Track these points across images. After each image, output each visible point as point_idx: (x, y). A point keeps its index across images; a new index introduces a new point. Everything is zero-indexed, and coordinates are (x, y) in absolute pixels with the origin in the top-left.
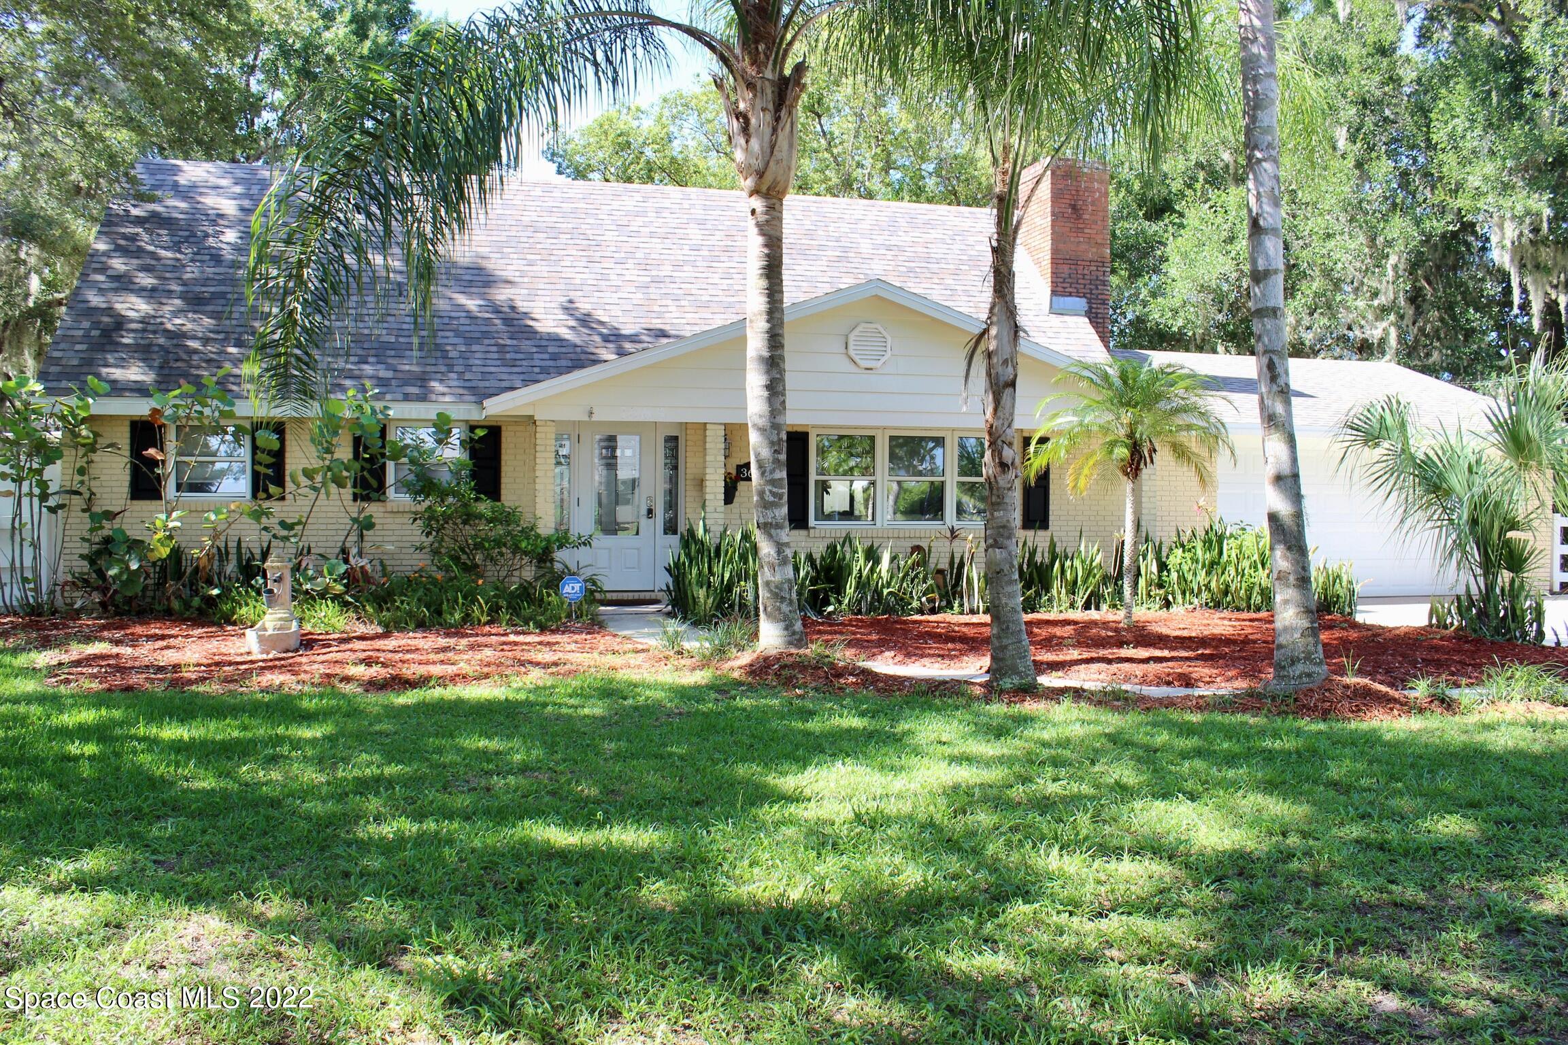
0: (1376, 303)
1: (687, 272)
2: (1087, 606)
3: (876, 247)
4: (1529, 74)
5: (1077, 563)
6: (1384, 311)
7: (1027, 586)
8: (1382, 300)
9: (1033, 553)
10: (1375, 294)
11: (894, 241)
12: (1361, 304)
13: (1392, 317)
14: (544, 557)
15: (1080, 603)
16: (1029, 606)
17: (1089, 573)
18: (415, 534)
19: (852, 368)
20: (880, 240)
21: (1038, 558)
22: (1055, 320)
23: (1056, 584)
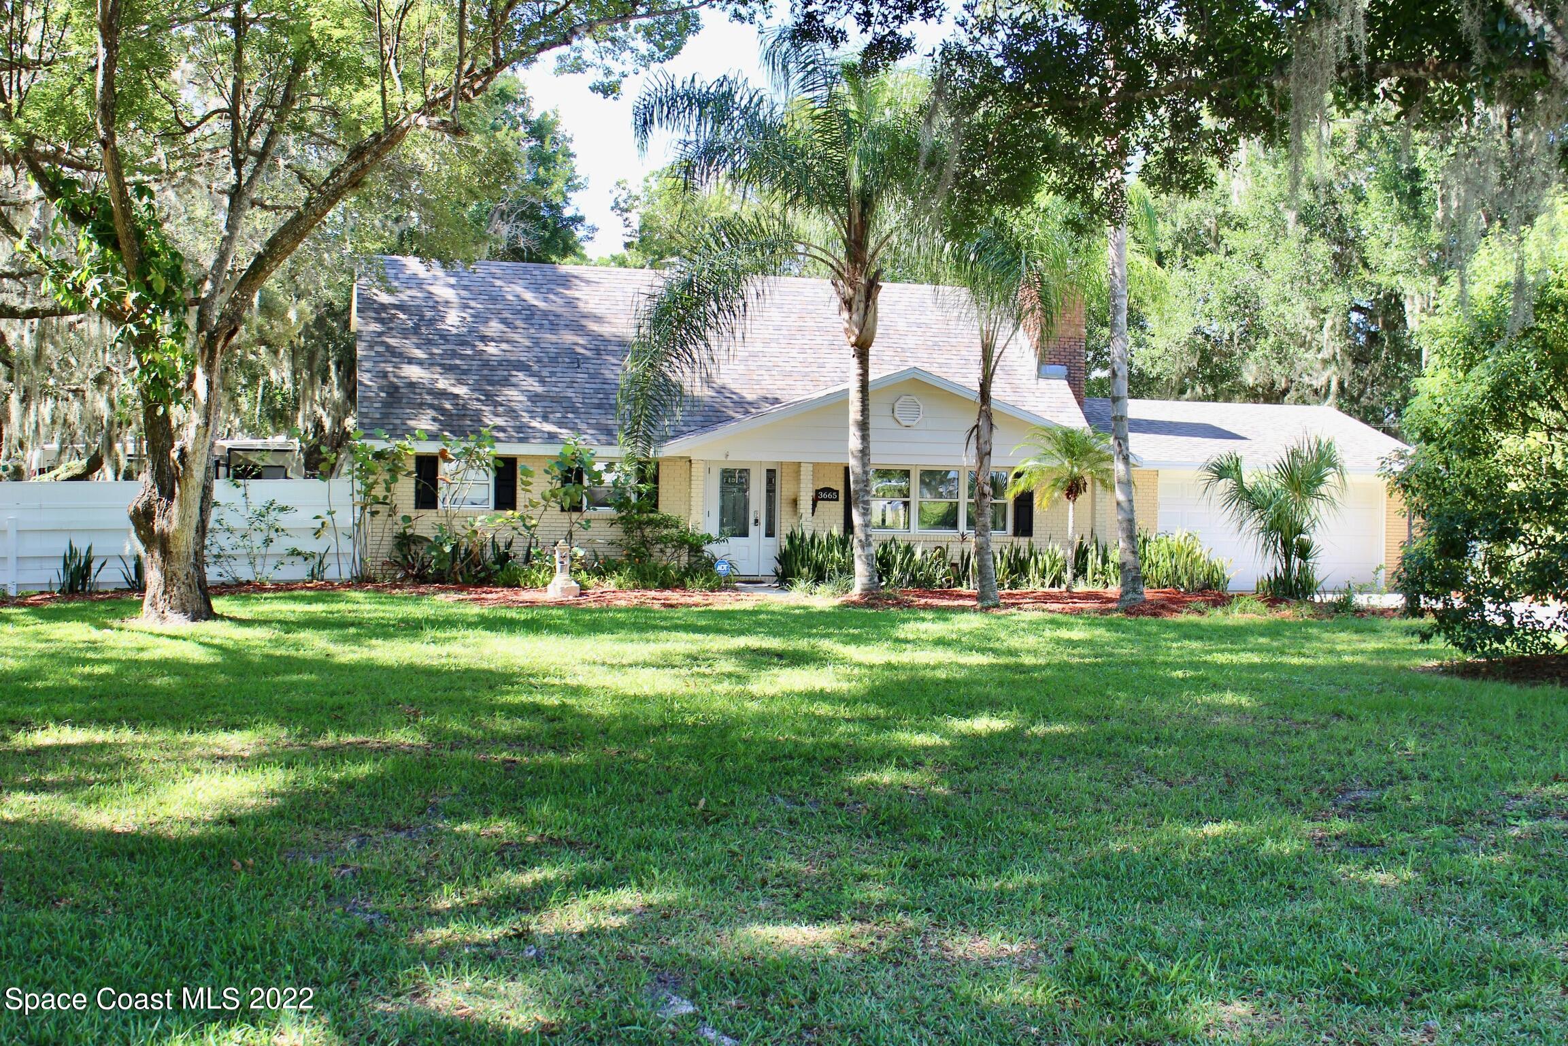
0: (1320, 356)
1: (774, 348)
2: (1052, 585)
3: (909, 325)
4: (1423, 185)
5: (1046, 557)
6: (1325, 362)
7: (1012, 572)
8: (1326, 354)
9: (1018, 551)
10: (1319, 350)
11: (923, 319)
12: (1310, 355)
13: (1334, 368)
14: (695, 549)
15: (1048, 583)
16: (1014, 585)
17: (1054, 564)
18: (617, 532)
19: (896, 426)
20: (912, 319)
21: (1021, 555)
22: (1043, 383)
23: (1032, 570)
